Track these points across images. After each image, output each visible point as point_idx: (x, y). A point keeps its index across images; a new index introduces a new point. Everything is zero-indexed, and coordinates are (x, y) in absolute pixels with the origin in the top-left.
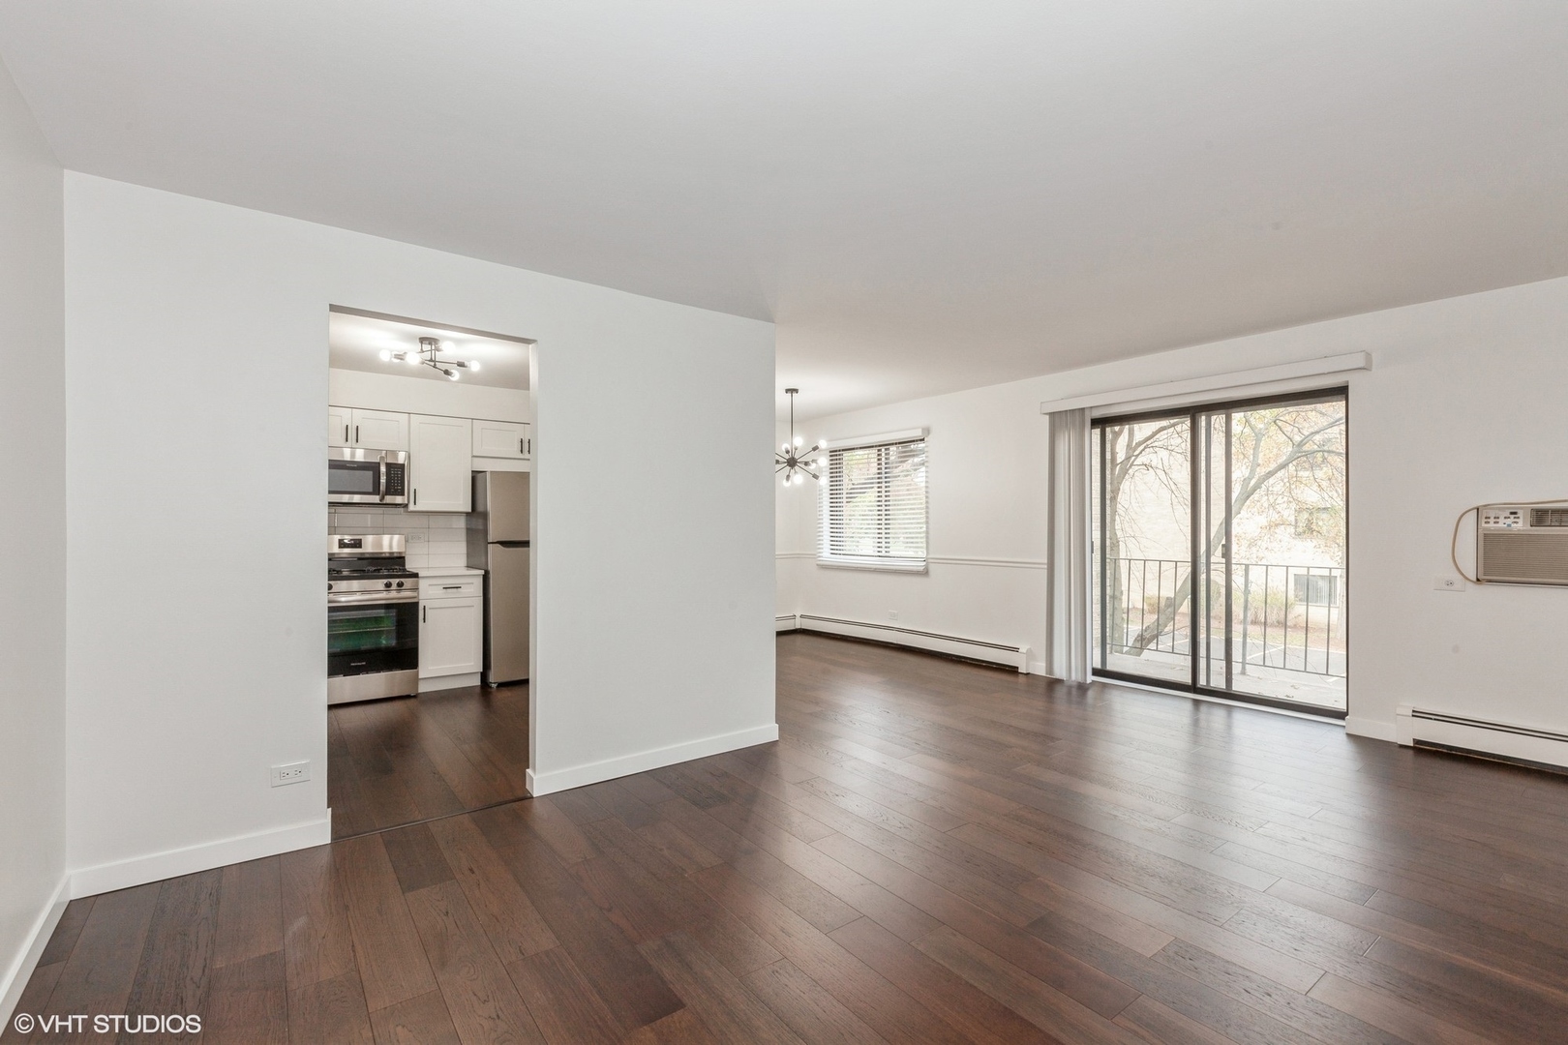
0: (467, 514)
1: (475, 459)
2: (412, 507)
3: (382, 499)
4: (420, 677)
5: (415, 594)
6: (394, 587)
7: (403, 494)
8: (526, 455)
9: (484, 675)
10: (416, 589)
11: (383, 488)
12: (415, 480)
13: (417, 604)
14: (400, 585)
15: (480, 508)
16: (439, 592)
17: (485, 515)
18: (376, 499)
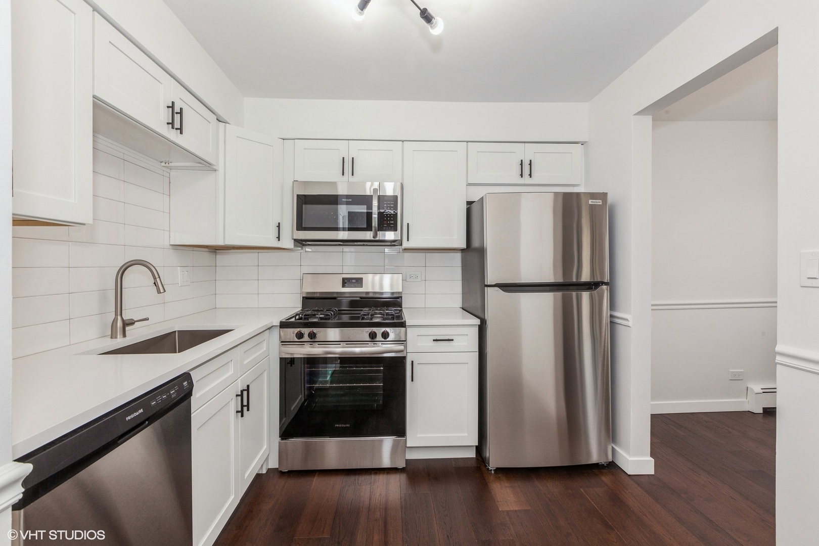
0: (462, 250)
1: (472, 188)
2: (406, 244)
3: (375, 235)
4: (408, 445)
5: (401, 347)
6: (379, 337)
7: (395, 230)
8: (526, 180)
9: (480, 449)
10: (403, 342)
11: (375, 222)
12: (408, 214)
13: (404, 358)
14: (385, 335)
15: (476, 244)
16: (428, 344)
17: (482, 252)
18: (369, 235)
